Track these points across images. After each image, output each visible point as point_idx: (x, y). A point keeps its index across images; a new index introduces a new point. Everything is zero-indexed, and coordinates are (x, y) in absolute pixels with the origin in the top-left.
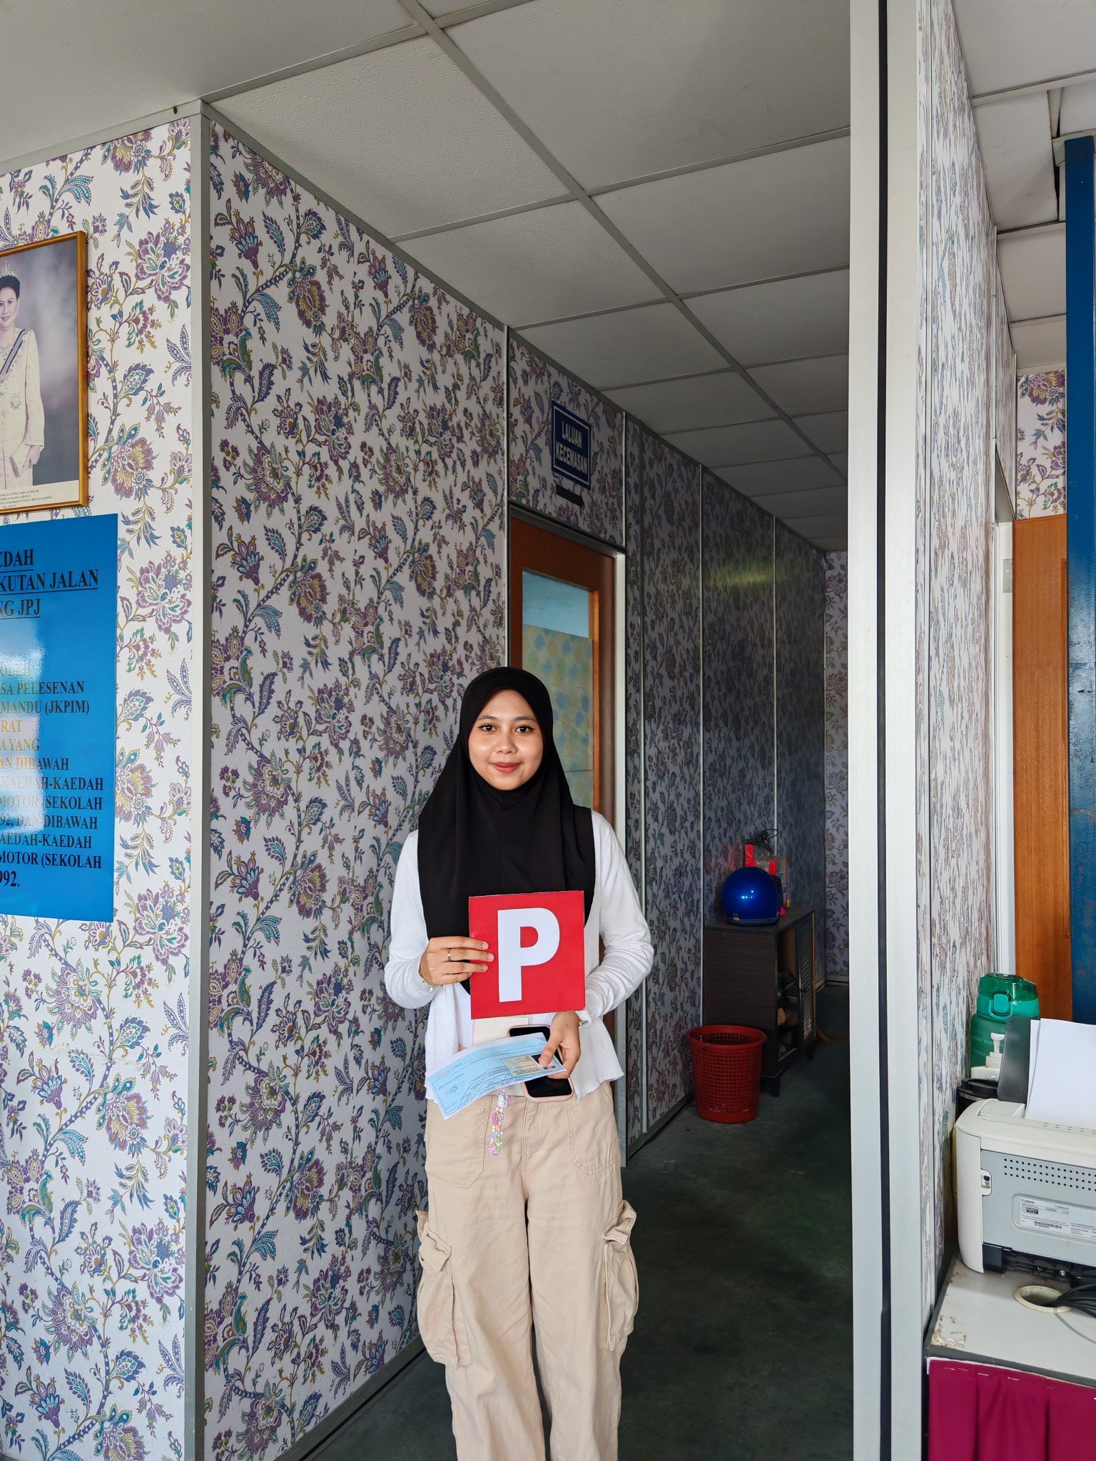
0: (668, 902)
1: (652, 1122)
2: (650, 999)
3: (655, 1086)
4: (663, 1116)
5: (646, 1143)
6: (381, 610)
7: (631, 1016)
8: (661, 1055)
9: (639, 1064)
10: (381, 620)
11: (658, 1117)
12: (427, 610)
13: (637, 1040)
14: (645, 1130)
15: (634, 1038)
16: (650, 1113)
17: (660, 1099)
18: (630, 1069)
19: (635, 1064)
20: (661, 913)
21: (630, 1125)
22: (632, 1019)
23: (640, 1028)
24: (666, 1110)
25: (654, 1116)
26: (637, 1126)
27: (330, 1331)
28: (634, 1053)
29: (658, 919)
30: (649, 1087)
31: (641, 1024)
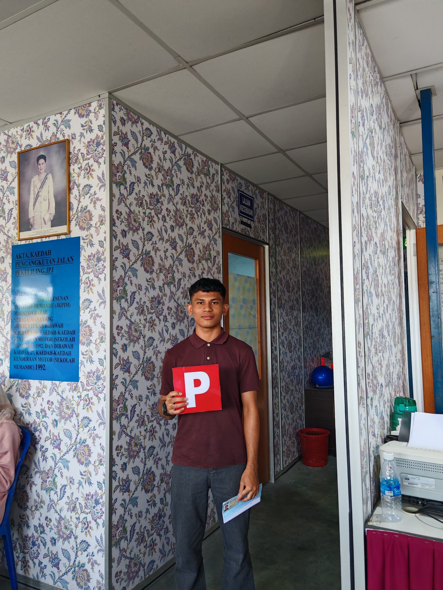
0: (289, 379)
1: (285, 466)
2: (283, 417)
3: (286, 452)
4: (290, 464)
5: (283, 474)
6: (174, 268)
7: (275, 423)
8: (288, 439)
9: (279, 443)
10: (174, 272)
11: (287, 464)
12: (192, 268)
13: (278, 433)
14: (282, 469)
15: (276, 432)
16: (284, 462)
17: (288, 457)
18: (275, 444)
19: (277, 442)
20: (286, 383)
21: (276, 466)
22: (276, 425)
23: (279, 428)
24: (291, 461)
26: (279, 467)
27: (158, 537)
28: (277, 438)
29: (285, 386)
30: (283, 452)
31: (279, 426)
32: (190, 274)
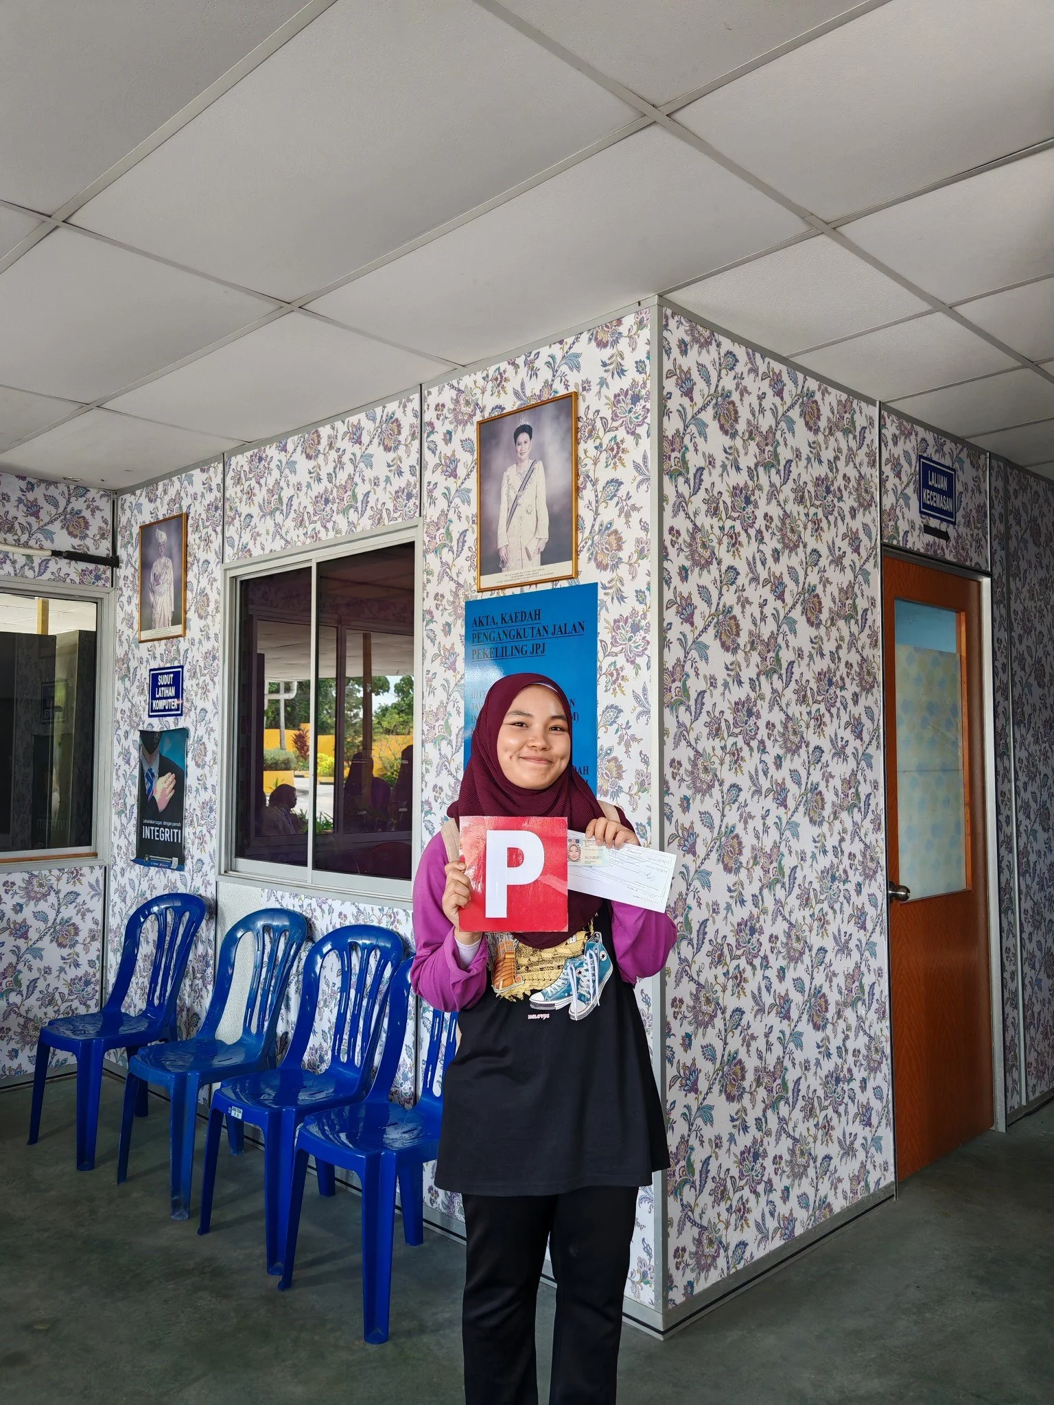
0: (1042, 894)
1: (1032, 1098)
2: (1027, 982)
3: (1034, 1064)
4: (1043, 1095)
5: (1027, 1115)
6: (780, 640)
7: (1006, 995)
8: (1040, 1037)
9: (1016, 1041)
10: (780, 647)
11: (1037, 1094)
12: (815, 638)
13: (1014, 1018)
14: (1024, 1103)
15: (1010, 1016)
16: (1030, 1089)
17: (1040, 1077)
18: (1008, 1044)
19: (1013, 1040)
20: (1035, 904)
21: (1009, 1095)
22: (1008, 999)
23: (1016, 1007)
24: (1046, 1089)
25: (1034, 1092)
26: (1016, 1097)
27: (753, 1196)
28: (1011, 1031)
29: (1033, 909)
30: (1028, 1065)
31: (1017, 1004)
32: (813, 651)
